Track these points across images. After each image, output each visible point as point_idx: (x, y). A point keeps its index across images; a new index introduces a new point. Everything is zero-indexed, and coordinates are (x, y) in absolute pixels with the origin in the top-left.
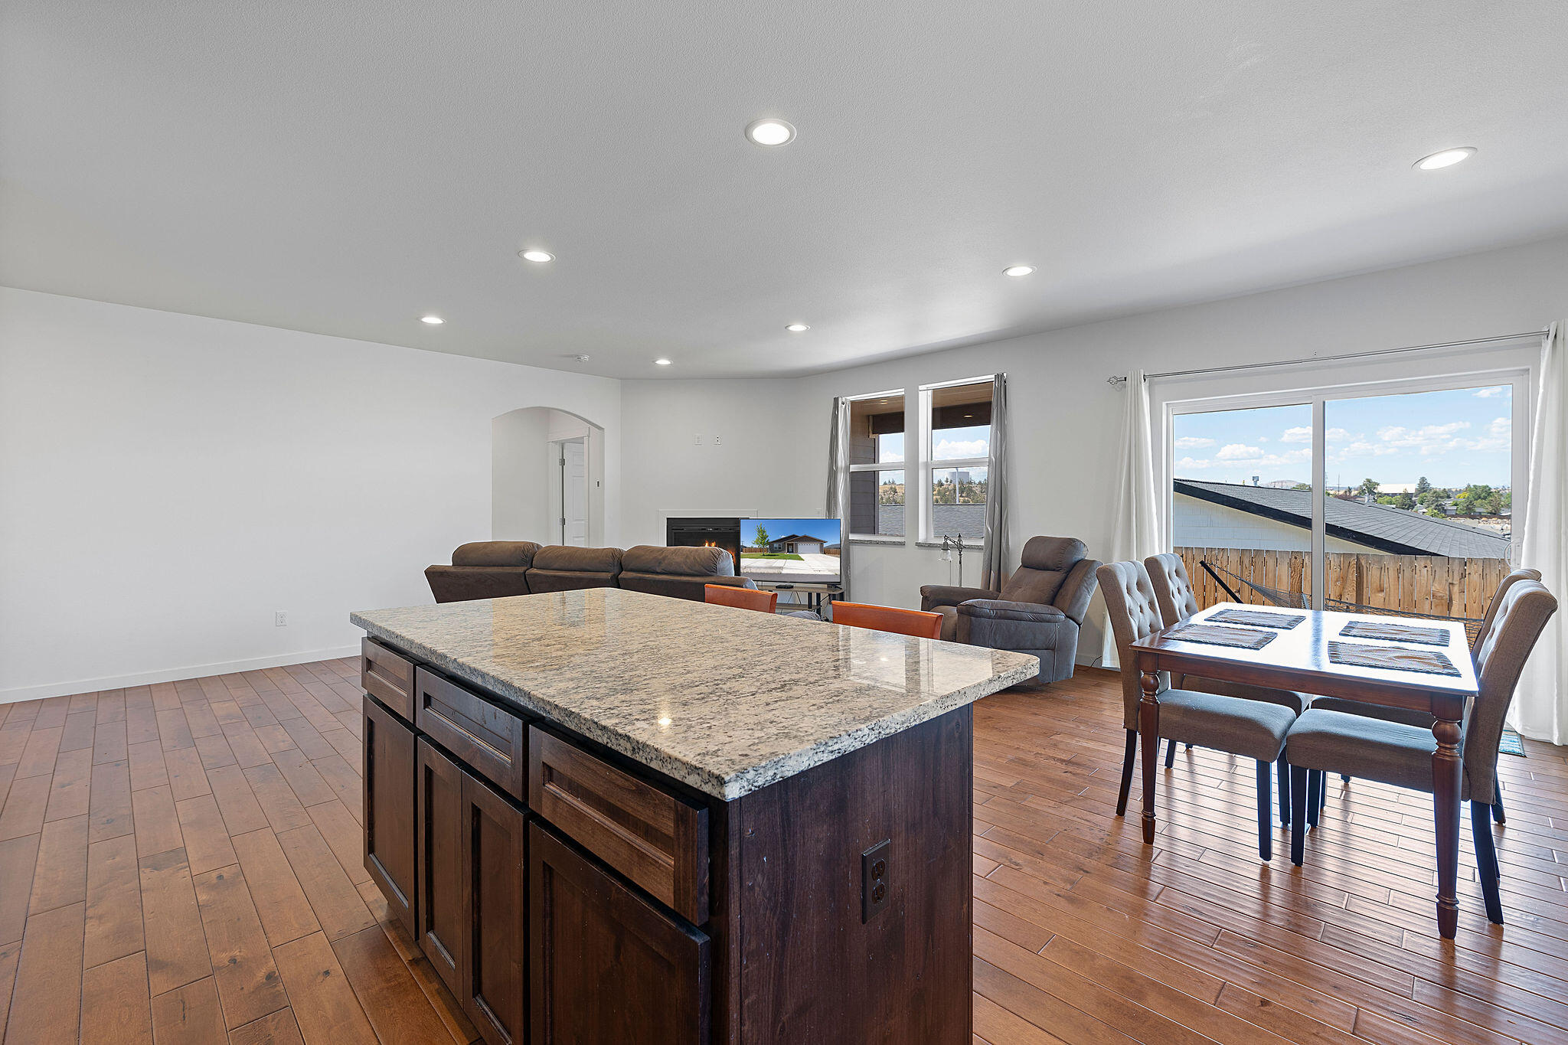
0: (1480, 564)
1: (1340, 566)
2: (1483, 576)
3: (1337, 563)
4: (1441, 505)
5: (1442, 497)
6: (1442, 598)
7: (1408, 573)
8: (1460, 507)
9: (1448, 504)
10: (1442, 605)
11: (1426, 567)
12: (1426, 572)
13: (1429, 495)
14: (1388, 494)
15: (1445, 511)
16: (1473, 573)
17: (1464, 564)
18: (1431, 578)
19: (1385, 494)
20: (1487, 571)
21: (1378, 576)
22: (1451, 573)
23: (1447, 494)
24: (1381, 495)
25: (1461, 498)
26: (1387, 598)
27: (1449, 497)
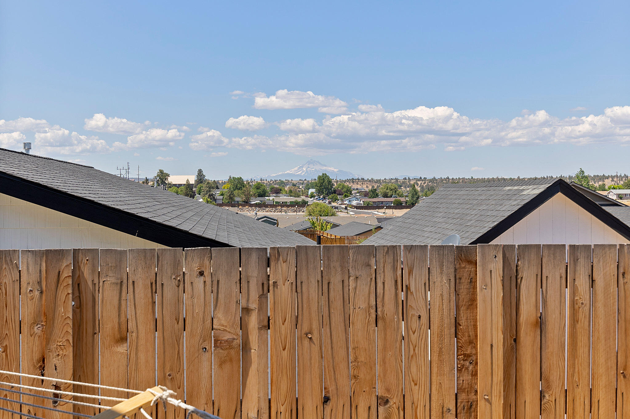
0: (292, 259)
1: (40, 283)
2: (297, 287)
3: (34, 277)
4: (212, 195)
5: (213, 188)
6: (229, 342)
7: (169, 291)
8: (225, 197)
9: (217, 193)
10: (231, 360)
11: (201, 274)
12: (201, 285)
13: (204, 185)
14: (175, 185)
15: (215, 200)
16: (280, 283)
17: (265, 264)
18: (212, 298)
19: (174, 185)
20: (303, 276)
21: (116, 302)
22: (244, 284)
23: (216, 185)
24: (171, 186)
25: (225, 189)
26: (133, 355)
27: (217, 188)
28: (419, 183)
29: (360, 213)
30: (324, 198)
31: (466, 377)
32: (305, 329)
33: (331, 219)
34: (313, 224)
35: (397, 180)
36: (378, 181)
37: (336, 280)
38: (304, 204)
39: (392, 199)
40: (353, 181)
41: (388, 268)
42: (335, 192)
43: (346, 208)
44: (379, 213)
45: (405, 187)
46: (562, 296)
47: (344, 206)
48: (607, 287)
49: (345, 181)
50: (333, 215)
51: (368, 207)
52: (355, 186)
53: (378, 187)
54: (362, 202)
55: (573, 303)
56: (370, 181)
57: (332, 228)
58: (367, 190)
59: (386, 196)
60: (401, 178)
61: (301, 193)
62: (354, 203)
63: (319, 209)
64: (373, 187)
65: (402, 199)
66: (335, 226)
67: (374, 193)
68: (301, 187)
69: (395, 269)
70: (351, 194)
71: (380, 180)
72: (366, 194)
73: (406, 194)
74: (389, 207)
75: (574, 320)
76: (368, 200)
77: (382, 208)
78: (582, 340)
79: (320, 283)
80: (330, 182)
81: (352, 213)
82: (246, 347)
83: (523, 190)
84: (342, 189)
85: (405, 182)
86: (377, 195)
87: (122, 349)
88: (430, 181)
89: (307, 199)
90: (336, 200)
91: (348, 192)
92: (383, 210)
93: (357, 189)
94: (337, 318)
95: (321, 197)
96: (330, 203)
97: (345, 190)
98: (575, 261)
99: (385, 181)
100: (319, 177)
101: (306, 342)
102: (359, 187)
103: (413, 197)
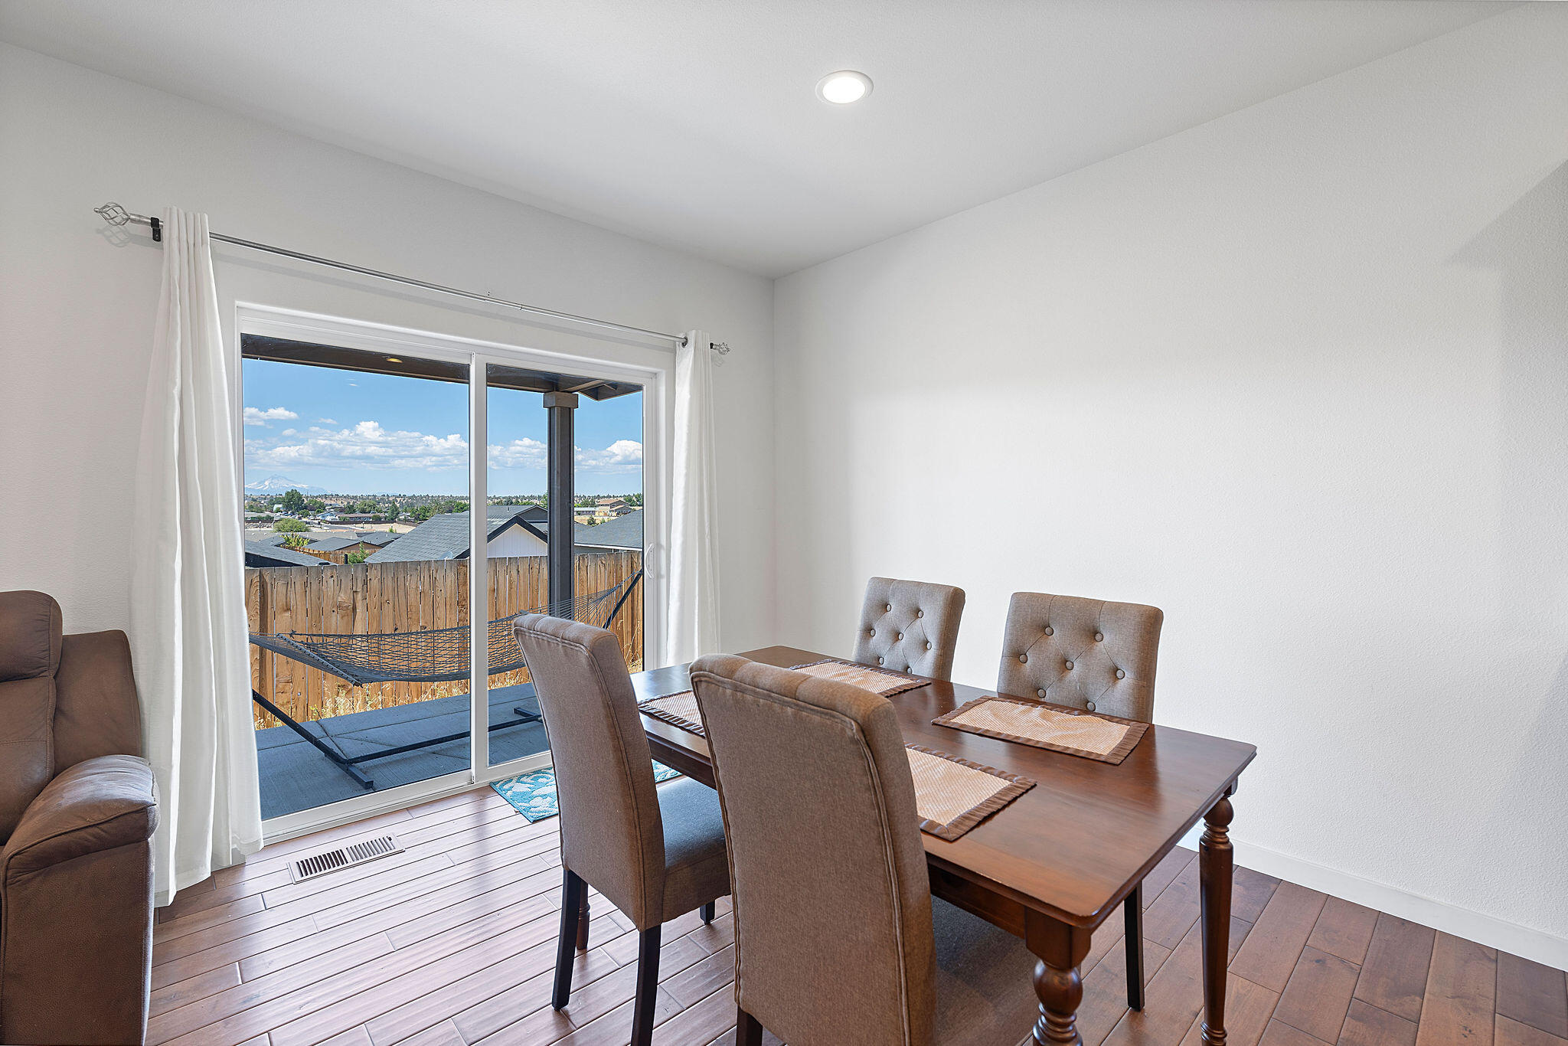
28: (398, 499)
29: (336, 528)
30: (293, 514)
31: (463, 614)
32: (386, 598)
33: (307, 535)
34: (288, 540)
35: (375, 496)
36: (355, 497)
37: (401, 576)
38: (270, 520)
39: (371, 515)
40: (326, 496)
41: (426, 570)
42: (306, 508)
43: (319, 523)
44: (358, 528)
45: (384, 504)
46: (505, 578)
47: (317, 522)
48: (524, 573)
49: (317, 497)
50: (307, 530)
51: (344, 522)
52: (328, 502)
53: (354, 502)
54: (337, 517)
55: (510, 581)
56: (345, 497)
57: (309, 543)
58: (342, 505)
59: (363, 512)
60: (379, 495)
61: (263, 508)
62: (329, 518)
63: (289, 524)
64: (349, 503)
65: (382, 515)
66: (312, 541)
67: (351, 509)
68: (263, 502)
69: (429, 571)
70: (324, 509)
71: (356, 497)
72: (342, 510)
73: (385, 510)
74: (368, 522)
75: (511, 588)
76: (343, 515)
77: (360, 523)
78: (514, 596)
79: (393, 578)
80: (300, 497)
81: (326, 528)
82: (354, 609)
83: (493, 522)
84: (315, 504)
85: (384, 499)
86: (354, 511)
87: (288, 614)
88: (410, 498)
89: (272, 515)
90: (307, 515)
91: (321, 508)
92: (361, 525)
93: (331, 505)
94: (401, 593)
95: (289, 513)
96: (300, 518)
97: (318, 505)
98: (510, 563)
99: (362, 497)
100: (287, 494)
101: (386, 604)
102: (333, 503)
103: (393, 512)
